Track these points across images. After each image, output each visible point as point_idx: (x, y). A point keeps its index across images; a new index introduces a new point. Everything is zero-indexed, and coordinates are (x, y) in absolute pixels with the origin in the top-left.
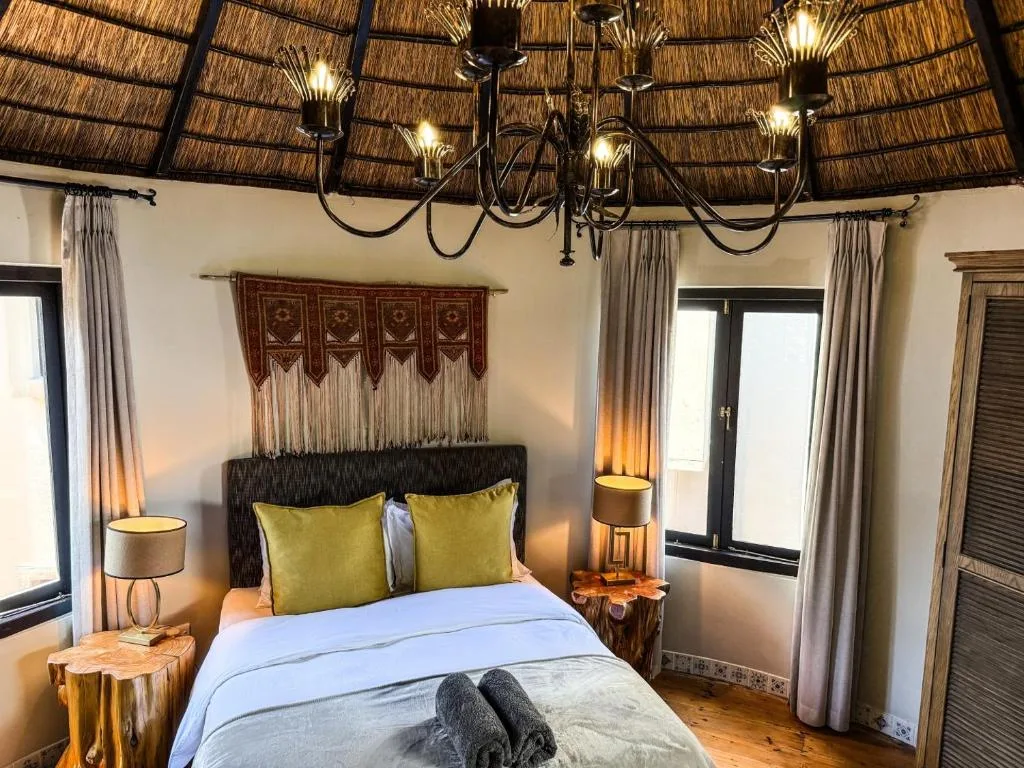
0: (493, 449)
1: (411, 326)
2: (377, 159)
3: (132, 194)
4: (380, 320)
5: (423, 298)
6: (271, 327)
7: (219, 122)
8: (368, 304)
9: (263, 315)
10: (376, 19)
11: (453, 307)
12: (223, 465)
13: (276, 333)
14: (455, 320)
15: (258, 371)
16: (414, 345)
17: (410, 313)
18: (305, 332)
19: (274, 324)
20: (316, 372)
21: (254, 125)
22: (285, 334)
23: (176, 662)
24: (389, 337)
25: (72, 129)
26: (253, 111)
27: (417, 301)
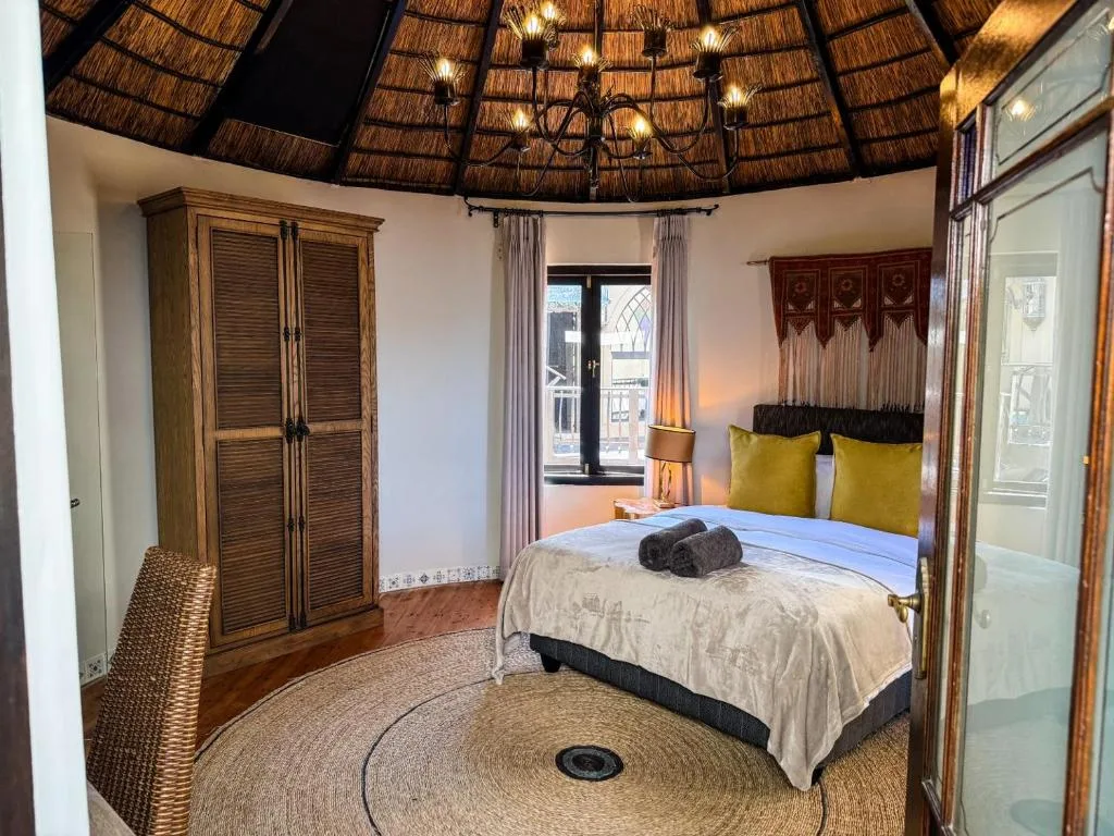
1: (909, 289)
2: (890, 138)
3: (699, 210)
4: (880, 285)
5: (922, 260)
6: (791, 298)
7: (755, 144)
8: (870, 271)
9: (785, 289)
10: (830, 24)
13: (794, 303)
15: (782, 335)
16: (911, 308)
17: (909, 275)
18: (817, 300)
19: (794, 295)
20: (824, 335)
21: (780, 139)
22: (801, 303)
24: (888, 301)
25: (669, 176)
26: (775, 129)
27: (917, 264)
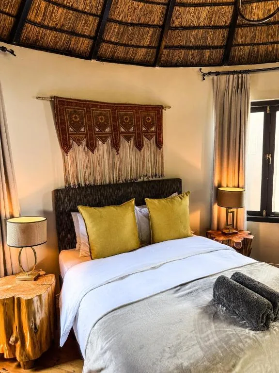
0: (168, 180)
1: (132, 124)
2: (113, 43)
4: (118, 121)
5: (136, 110)
6: (71, 123)
7: (44, 15)
8: (112, 113)
9: (67, 118)
11: (149, 115)
12: (52, 192)
13: (73, 127)
14: (150, 121)
15: (66, 146)
16: (133, 133)
17: (131, 117)
18: (86, 126)
19: (72, 122)
20: (91, 147)
21: (60, 19)
22: (77, 127)
23: (51, 287)
24: (122, 130)
26: (61, 10)
27: (134, 112)
